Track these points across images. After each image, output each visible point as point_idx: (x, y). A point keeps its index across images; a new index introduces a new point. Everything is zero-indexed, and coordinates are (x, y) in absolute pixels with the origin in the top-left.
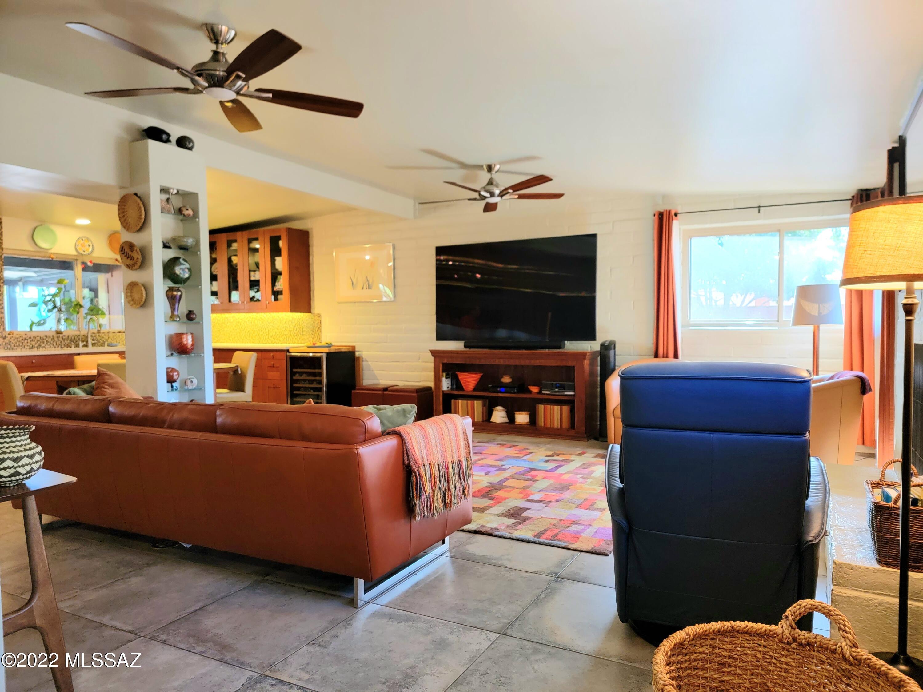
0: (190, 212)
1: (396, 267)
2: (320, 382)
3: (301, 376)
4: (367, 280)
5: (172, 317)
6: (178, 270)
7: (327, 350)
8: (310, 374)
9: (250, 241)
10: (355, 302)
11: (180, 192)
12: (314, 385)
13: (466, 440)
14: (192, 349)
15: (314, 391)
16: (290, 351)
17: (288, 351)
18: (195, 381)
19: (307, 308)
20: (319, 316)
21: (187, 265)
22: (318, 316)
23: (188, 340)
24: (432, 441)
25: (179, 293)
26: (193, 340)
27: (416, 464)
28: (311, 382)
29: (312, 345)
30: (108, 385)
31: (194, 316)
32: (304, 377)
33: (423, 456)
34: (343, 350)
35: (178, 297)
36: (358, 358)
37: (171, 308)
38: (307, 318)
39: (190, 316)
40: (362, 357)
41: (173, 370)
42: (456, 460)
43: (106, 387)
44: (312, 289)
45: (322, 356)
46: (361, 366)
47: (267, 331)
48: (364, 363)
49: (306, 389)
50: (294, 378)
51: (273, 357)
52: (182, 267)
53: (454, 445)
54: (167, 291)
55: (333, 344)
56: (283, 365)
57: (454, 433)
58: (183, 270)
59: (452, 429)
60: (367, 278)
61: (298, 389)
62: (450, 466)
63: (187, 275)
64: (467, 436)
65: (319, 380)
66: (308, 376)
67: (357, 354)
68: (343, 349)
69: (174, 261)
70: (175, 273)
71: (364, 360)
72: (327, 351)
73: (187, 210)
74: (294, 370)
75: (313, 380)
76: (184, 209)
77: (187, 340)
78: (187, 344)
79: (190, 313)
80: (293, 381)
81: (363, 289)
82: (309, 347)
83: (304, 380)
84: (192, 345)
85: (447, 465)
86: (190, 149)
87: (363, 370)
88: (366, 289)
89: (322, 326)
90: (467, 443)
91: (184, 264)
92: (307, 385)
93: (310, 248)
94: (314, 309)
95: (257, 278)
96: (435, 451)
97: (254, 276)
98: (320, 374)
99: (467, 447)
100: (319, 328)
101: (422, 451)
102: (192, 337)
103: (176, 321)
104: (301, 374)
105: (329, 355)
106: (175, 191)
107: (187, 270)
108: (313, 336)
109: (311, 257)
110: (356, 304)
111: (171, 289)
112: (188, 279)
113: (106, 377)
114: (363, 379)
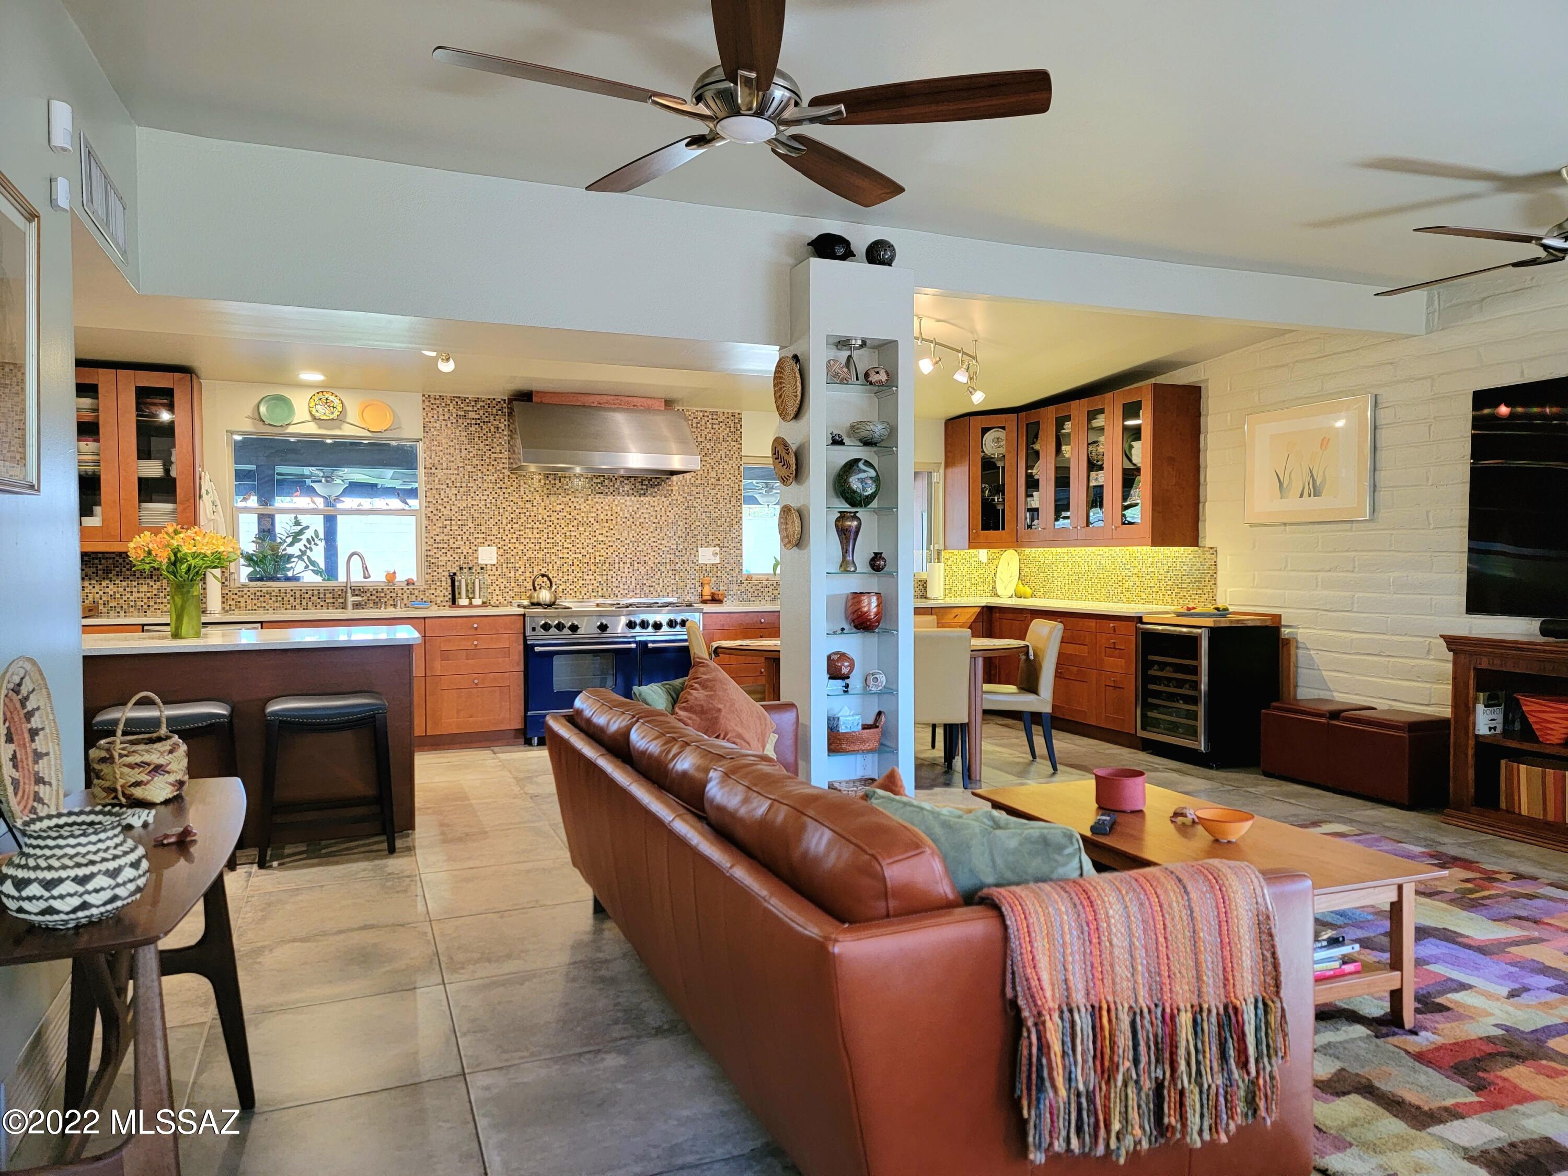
0: (883, 377)
1: (1378, 445)
2: (1195, 685)
3: (1162, 670)
4: (1312, 476)
5: (846, 566)
6: (854, 483)
7: (1209, 622)
8: (1178, 668)
9: (1092, 415)
10: (1285, 524)
11: (868, 342)
12: (1185, 691)
13: (1267, 946)
14: (878, 621)
15: (1186, 702)
16: (1145, 620)
17: (1140, 620)
18: (882, 679)
19: (1191, 537)
20: (1214, 551)
21: (872, 473)
22: (1211, 551)
23: (871, 606)
24: (1115, 941)
25: (855, 523)
26: (878, 606)
27: (1032, 1004)
28: (1180, 683)
29: (1184, 610)
30: (699, 683)
31: (882, 563)
32: (1167, 673)
33: (1071, 984)
34: (1250, 624)
35: (854, 529)
36: (1287, 642)
37: (843, 549)
38: (1191, 557)
39: (877, 563)
40: (1297, 642)
41: (843, 656)
42: (1213, 1000)
43: (696, 685)
44: (1202, 499)
45: (1200, 635)
46: (1293, 659)
47: (1120, 579)
48: (1300, 652)
49: (1172, 697)
50: (1151, 672)
51: (1115, 631)
52: (862, 475)
53: (1208, 959)
54: (837, 520)
55: (1231, 609)
56: (1131, 645)
57: (1214, 923)
58: (862, 481)
59: (1205, 909)
60: (1311, 471)
61: (1157, 695)
62: (1185, 1019)
63: (869, 491)
64: (1271, 935)
65: (1193, 681)
66: (1176, 671)
67: (1285, 632)
68: (1251, 621)
69: (851, 466)
70: (850, 488)
71: (1300, 645)
72: (1212, 625)
73: (877, 373)
74: (1151, 657)
75: (1186, 681)
76: (872, 374)
77: (869, 604)
78: (869, 611)
79: (877, 556)
80: (1147, 679)
81: (1301, 496)
82: (1179, 615)
83: (1169, 680)
84: (877, 614)
85: (1173, 1017)
86: (889, 263)
87: (1296, 667)
88: (1310, 495)
89: (1219, 573)
90: (1268, 955)
91: (865, 471)
92: (1171, 690)
93: (1202, 419)
94: (1204, 537)
95: (1100, 482)
96: (1122, 971)
97: (1096, 479)
98: (1195, 670)
99: (1270, 968)
100: (1213, 577)
101: (1070, 967)
102: (878, 599)
103: (850, 572)
104: (1162, 666)
105: (1215, 632)
106: (859, 342)
107: (870, 482)
108: (1199, 591)
109: (1202, 437)
110: (1287, 527)
111: (843, 516)
112: (872, 497)
113: (702, 669)
114: (1296, 686)
